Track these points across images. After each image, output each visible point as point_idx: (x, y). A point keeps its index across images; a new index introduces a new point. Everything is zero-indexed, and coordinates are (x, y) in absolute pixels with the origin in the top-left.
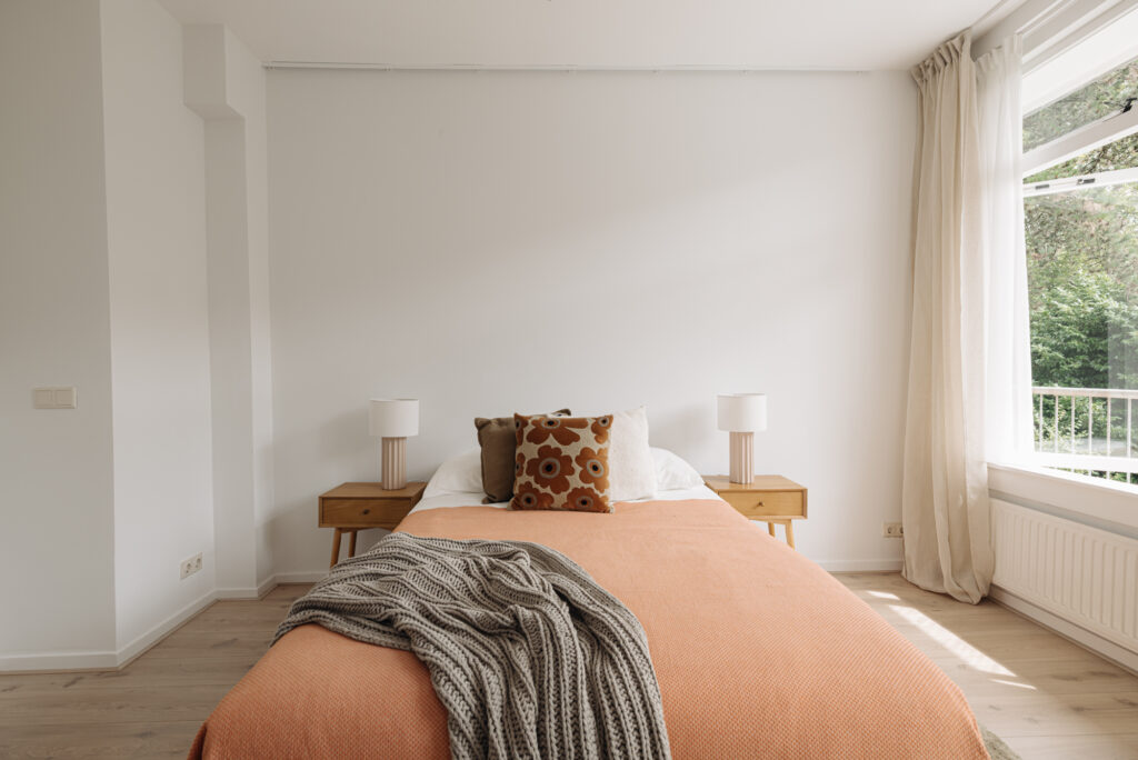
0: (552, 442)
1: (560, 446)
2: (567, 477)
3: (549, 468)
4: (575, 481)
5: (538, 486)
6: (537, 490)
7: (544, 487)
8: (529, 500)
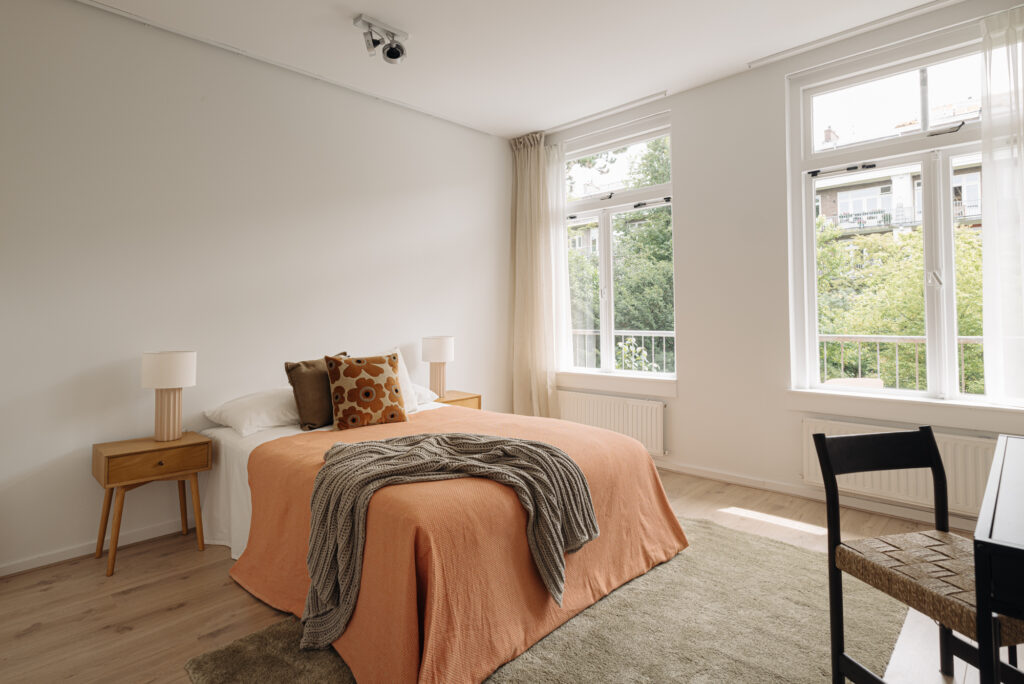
0: (364, 375)
1: (372, 378)
2: (382, 399)
3: (367, 394)
4: (386, 402)
5: (361, 409)
6: (360, 412)
7: (365, 408)
8: (354, 420)
